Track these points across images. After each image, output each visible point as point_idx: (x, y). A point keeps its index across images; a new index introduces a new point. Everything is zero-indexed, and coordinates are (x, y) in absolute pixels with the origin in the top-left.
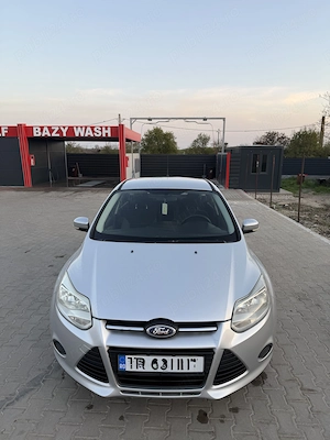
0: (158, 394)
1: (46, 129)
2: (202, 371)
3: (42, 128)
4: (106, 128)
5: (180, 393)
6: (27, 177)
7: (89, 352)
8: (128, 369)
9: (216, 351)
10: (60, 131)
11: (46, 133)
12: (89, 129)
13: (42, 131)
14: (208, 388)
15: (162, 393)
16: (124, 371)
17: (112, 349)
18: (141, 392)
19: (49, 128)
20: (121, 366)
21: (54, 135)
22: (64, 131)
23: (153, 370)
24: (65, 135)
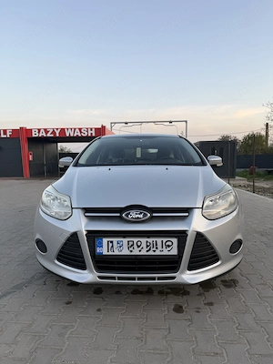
0: (134, 279)
1: (42, 131)
2: (176, 253)
3: (39, 130)
4: (91, 129)
5: (156, 278)
6: (26, 171)
7: (68, 239)
8: (105, 252)
9: (189, 233)
10: (54, 132)
11: (43, 134)
12: (77, 130)
13: (39, 132)
14: (182, 272)
15: (137, 278)
16: (101, 255)
17: (90, 233)
18: (117, 278)
19: (45, 130)
20: (98, 250)
21: (49, 135)
22: (57, 133)
23: (129, 253)
24: (58, 135)
